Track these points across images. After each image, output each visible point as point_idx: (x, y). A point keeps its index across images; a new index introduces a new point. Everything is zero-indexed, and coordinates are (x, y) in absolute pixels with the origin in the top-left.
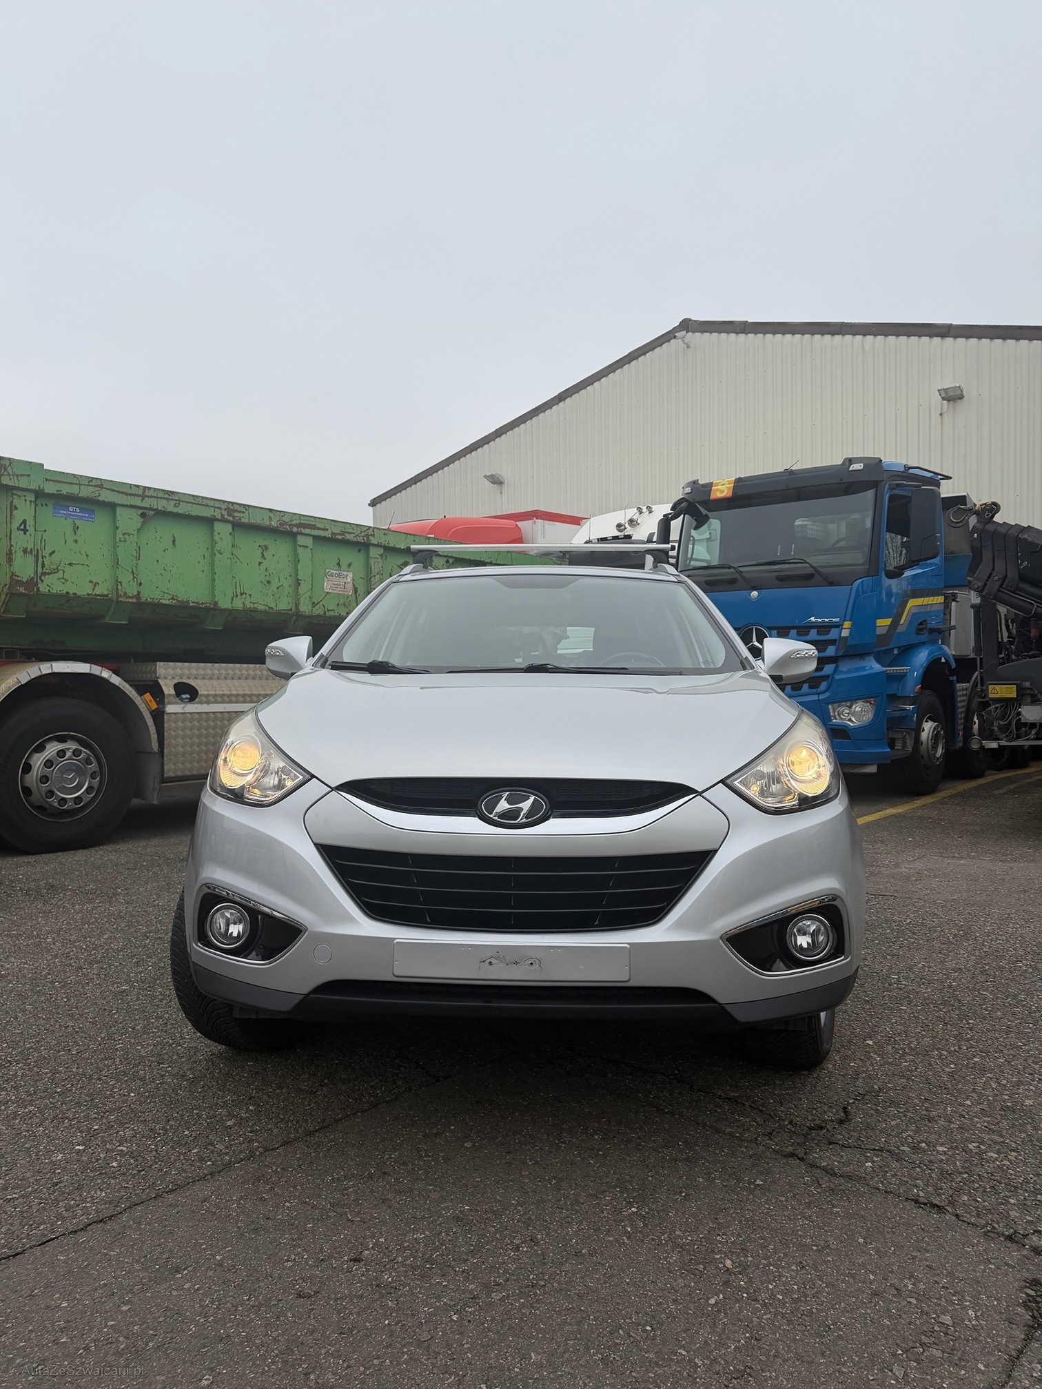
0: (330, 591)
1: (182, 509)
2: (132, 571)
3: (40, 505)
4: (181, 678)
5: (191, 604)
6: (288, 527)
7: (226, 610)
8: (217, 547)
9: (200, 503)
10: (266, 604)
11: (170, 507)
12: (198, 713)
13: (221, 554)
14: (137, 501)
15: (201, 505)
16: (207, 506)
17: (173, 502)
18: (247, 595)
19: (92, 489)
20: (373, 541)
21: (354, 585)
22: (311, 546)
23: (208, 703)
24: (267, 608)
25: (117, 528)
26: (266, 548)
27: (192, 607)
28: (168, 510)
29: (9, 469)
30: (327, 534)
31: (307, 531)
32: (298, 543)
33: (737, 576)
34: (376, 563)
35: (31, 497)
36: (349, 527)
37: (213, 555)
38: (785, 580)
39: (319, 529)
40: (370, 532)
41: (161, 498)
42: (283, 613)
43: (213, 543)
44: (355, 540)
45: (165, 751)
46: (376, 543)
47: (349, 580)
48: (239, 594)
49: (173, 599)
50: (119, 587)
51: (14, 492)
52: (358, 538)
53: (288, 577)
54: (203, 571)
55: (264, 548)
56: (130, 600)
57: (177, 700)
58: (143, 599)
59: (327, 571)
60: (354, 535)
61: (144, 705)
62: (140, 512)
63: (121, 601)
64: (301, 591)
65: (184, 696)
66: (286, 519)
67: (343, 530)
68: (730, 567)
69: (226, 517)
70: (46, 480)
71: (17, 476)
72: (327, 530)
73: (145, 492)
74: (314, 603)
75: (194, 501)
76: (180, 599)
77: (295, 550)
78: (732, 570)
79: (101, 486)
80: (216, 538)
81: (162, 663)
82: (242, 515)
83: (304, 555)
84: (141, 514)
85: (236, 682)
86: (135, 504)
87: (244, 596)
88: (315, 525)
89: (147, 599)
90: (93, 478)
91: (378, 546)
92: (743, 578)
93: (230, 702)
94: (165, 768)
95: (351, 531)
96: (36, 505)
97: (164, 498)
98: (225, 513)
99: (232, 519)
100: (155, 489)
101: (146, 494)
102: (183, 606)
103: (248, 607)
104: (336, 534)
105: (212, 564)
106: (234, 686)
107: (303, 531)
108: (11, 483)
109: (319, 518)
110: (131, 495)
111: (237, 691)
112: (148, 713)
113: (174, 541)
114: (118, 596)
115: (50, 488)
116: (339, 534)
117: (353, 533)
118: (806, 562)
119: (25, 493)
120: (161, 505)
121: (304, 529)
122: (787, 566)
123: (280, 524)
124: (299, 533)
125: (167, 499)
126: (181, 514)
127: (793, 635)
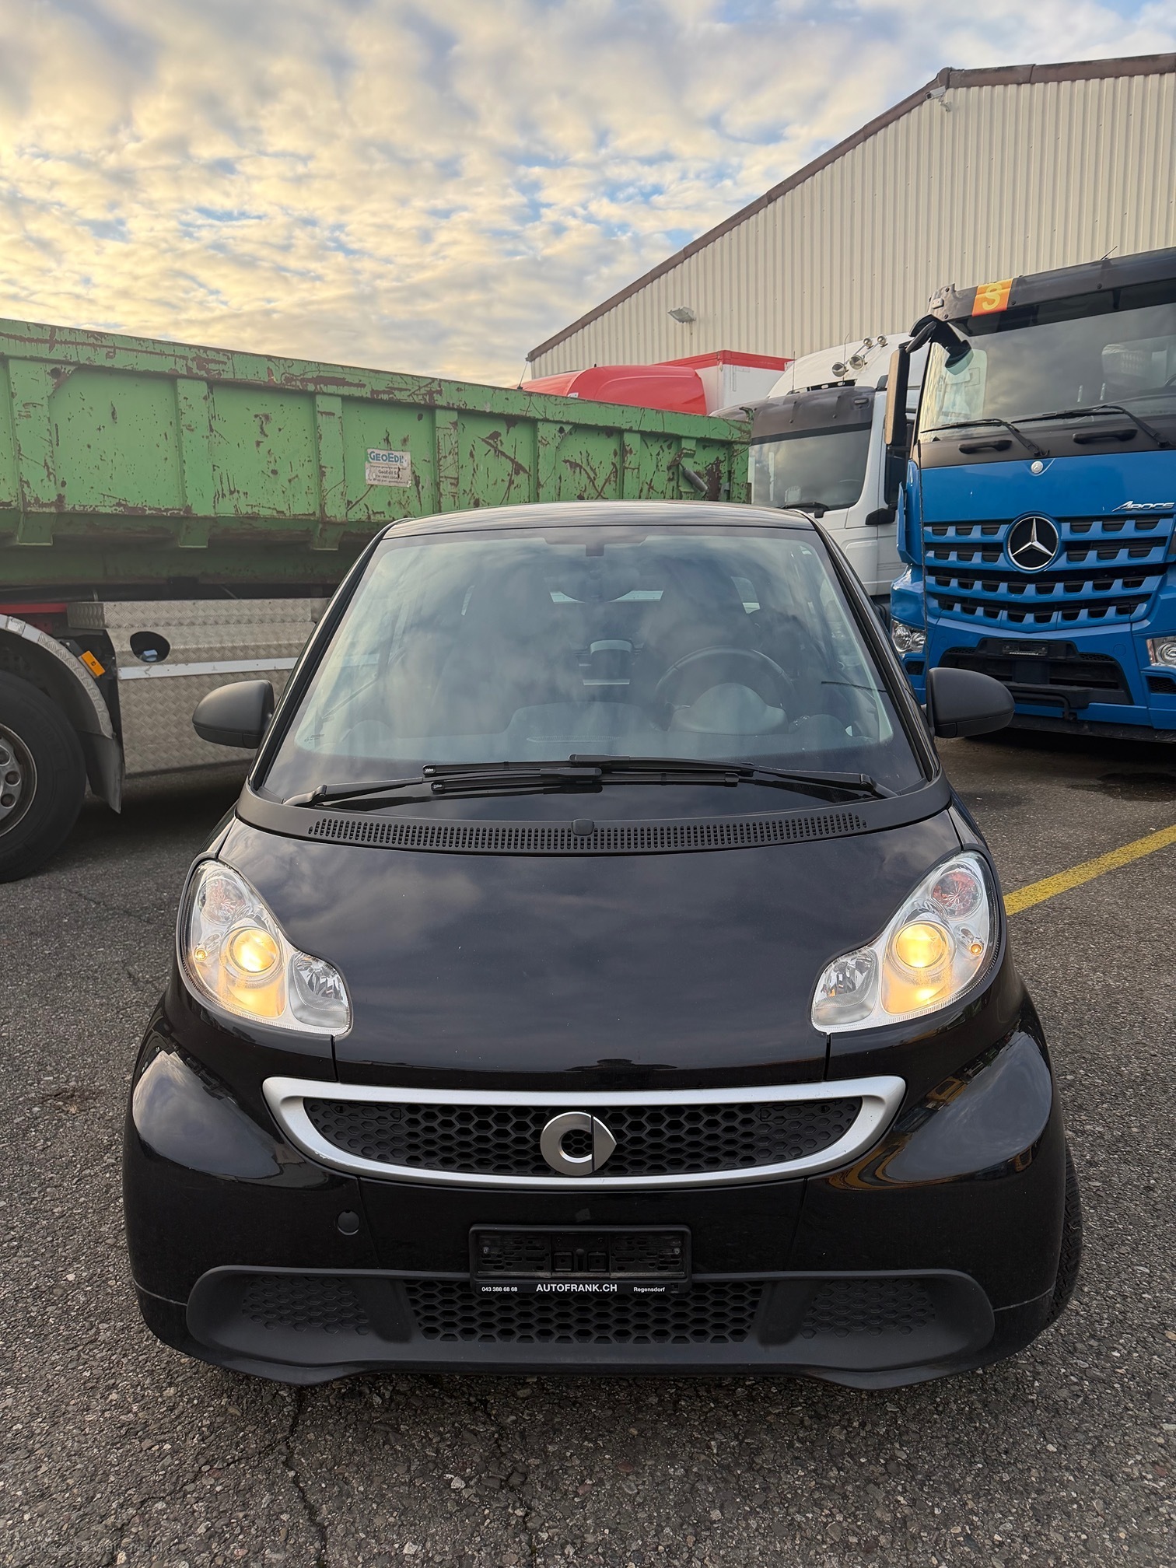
0: (376, 483)
1: (120, 361)
2: (46, 463)
4: (145, 625)
5: (148, 512)
6: (298, 383)
7: (206, 518)
8: (185, 421)
9: (148, 350)
10: (272, 507)
11: (100, 359)
12: (172, 678)
13: (192, 430)
14: (43, 351)
15: (151, 353)
16: (162, 354)
17: (105, 350)
18: (241, 494)
20: (440, 401)
21: (414, 472)
22: (338, 412)
23: (187, 661)
24: (275, 513)
25: (13, 395)
26: (267, 417)
27: (151, 516)
28: (98, 363)
30: (365, 393)
31: (332, 389)
32: (318, 409)
33: (1011, 438)
34: (447, 436)
36: (400, 380)
37: (179, 433)
38: (1088, 442)
39: (350, 384)
40: (435, 386)
41: (84, 344)
42: (301, 520)
43: (179, 413)
44: (410, 400)
45: (124, 736)
46: (445, 404)
47: (405, 464)
48: (227, 493)
49: (119, 504)
50: (26, 490)
52: (415, 397)
53: (306, 463)
54: (166, 459)
55: (263, 419)
56: (47, 510)
57: (135, 659)
58: (68, 508)
59: (369, 451)
60: (408, 393)
61: (82, 670)
62: (50, 367)
63: (31, 512)
64: (326, 485)
65: (147, 653)
66: (296, 371)
67: (391, 385)
68: (1000, 424)
69: (195, 371)
72: (363, 386)
73: (52, 335)
74: (349, 502)
75: (139, 348)
76: (130, 505)
77: (315, 420)
78: (1003, 428)
80: (183, 405)
81: (112, 604)
82: (221, 367)
83: (329, 428)
84: (52, 371)
85: (232, 628)
86: (39, 356)
87: (236, 495)
88: (344, 379)
89: (74, 507)
91: (448, 408)
92: (1021, 439)
93: (223, 659)
94: (127, 760)
95: (403, 386)
97: (89, 345)
98: (193, 365)
99: (205, 375)
100: (70, 329)
101: (57, 337)
102: (134, 515)
103: (244, 512)
104: (378, 392)
105: (179, 447)
106: (229, 634)
107: (325, 389)
109: (350, 367)
110: (31, 340)
111: (232, 642)
112: (90, 680)
113: (113, 413)
114: (27, 504)
116: (384, 392)
117: (406, 390)
118: (1124, 412)
120: (84, 355)
121: (326, 385)
122: (1093, 418)
123: (287, 379)
124: (319, 393)
125: (93, 345)
126: (119, 369)
127: (1096, 530)
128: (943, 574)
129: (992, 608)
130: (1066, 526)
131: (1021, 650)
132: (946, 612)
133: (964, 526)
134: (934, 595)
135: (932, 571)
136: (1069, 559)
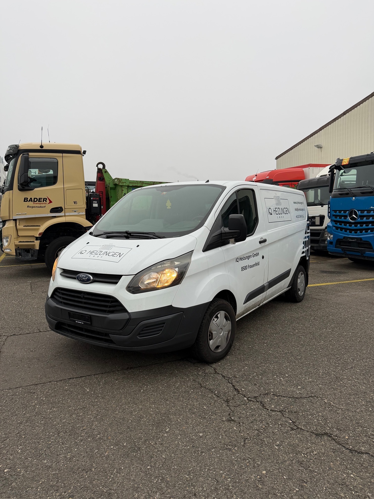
3: (129, 189)
19: (141, 184)
29: (121, 181)
33: (349, 192)
35: (127, 187)
38: (363, 194)
51: (123, 187)
68: (346, 189)
70: (130, 183)
71: (123, 183)
79: (143, 183)
90: (141, 181)
92: (351, 193)
96: (128, 189)
100: (157, 182)
108: (122, 185)
115: (131, 185)
118: (371, 187)
119: (125, 187)
122: (365, 188)
127: (365, 213)
128: (336, 222)
129: (346, 230)
130: (360, 212)
131: (352, 240)
132: (337, 231)
133: (340, 211)
134: (335, 227)
135: (335, 221)
136: (360, 219)
